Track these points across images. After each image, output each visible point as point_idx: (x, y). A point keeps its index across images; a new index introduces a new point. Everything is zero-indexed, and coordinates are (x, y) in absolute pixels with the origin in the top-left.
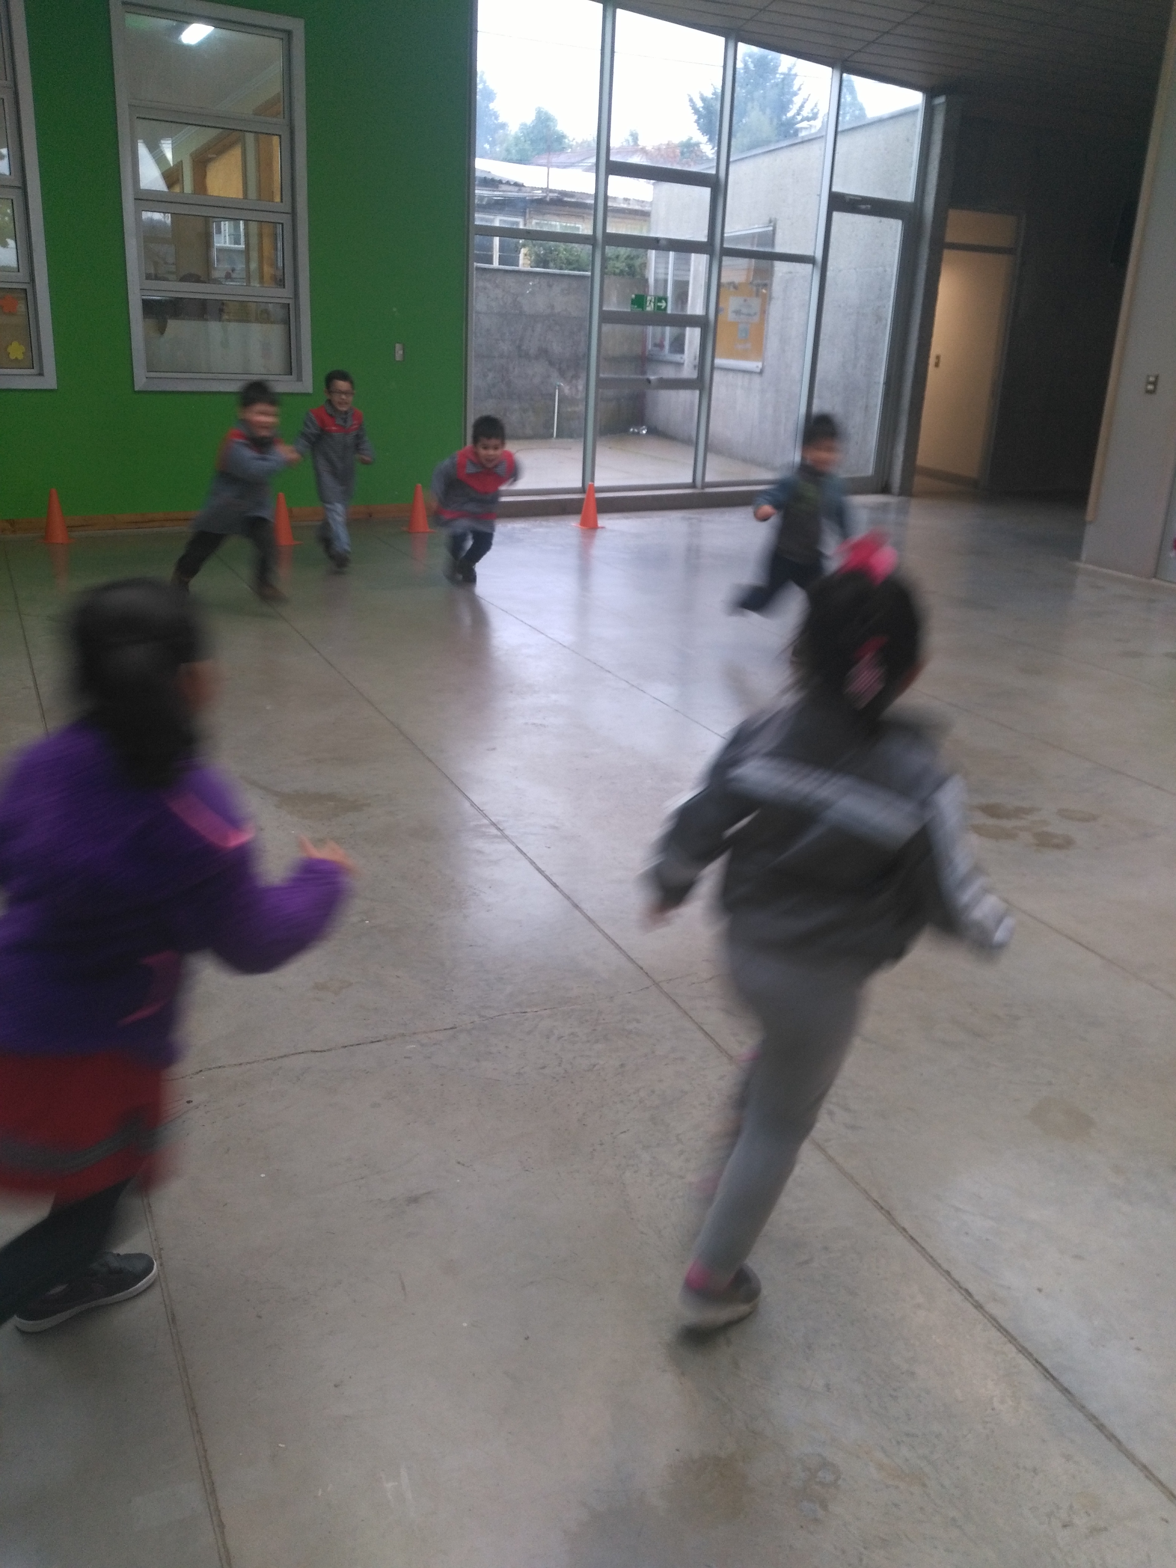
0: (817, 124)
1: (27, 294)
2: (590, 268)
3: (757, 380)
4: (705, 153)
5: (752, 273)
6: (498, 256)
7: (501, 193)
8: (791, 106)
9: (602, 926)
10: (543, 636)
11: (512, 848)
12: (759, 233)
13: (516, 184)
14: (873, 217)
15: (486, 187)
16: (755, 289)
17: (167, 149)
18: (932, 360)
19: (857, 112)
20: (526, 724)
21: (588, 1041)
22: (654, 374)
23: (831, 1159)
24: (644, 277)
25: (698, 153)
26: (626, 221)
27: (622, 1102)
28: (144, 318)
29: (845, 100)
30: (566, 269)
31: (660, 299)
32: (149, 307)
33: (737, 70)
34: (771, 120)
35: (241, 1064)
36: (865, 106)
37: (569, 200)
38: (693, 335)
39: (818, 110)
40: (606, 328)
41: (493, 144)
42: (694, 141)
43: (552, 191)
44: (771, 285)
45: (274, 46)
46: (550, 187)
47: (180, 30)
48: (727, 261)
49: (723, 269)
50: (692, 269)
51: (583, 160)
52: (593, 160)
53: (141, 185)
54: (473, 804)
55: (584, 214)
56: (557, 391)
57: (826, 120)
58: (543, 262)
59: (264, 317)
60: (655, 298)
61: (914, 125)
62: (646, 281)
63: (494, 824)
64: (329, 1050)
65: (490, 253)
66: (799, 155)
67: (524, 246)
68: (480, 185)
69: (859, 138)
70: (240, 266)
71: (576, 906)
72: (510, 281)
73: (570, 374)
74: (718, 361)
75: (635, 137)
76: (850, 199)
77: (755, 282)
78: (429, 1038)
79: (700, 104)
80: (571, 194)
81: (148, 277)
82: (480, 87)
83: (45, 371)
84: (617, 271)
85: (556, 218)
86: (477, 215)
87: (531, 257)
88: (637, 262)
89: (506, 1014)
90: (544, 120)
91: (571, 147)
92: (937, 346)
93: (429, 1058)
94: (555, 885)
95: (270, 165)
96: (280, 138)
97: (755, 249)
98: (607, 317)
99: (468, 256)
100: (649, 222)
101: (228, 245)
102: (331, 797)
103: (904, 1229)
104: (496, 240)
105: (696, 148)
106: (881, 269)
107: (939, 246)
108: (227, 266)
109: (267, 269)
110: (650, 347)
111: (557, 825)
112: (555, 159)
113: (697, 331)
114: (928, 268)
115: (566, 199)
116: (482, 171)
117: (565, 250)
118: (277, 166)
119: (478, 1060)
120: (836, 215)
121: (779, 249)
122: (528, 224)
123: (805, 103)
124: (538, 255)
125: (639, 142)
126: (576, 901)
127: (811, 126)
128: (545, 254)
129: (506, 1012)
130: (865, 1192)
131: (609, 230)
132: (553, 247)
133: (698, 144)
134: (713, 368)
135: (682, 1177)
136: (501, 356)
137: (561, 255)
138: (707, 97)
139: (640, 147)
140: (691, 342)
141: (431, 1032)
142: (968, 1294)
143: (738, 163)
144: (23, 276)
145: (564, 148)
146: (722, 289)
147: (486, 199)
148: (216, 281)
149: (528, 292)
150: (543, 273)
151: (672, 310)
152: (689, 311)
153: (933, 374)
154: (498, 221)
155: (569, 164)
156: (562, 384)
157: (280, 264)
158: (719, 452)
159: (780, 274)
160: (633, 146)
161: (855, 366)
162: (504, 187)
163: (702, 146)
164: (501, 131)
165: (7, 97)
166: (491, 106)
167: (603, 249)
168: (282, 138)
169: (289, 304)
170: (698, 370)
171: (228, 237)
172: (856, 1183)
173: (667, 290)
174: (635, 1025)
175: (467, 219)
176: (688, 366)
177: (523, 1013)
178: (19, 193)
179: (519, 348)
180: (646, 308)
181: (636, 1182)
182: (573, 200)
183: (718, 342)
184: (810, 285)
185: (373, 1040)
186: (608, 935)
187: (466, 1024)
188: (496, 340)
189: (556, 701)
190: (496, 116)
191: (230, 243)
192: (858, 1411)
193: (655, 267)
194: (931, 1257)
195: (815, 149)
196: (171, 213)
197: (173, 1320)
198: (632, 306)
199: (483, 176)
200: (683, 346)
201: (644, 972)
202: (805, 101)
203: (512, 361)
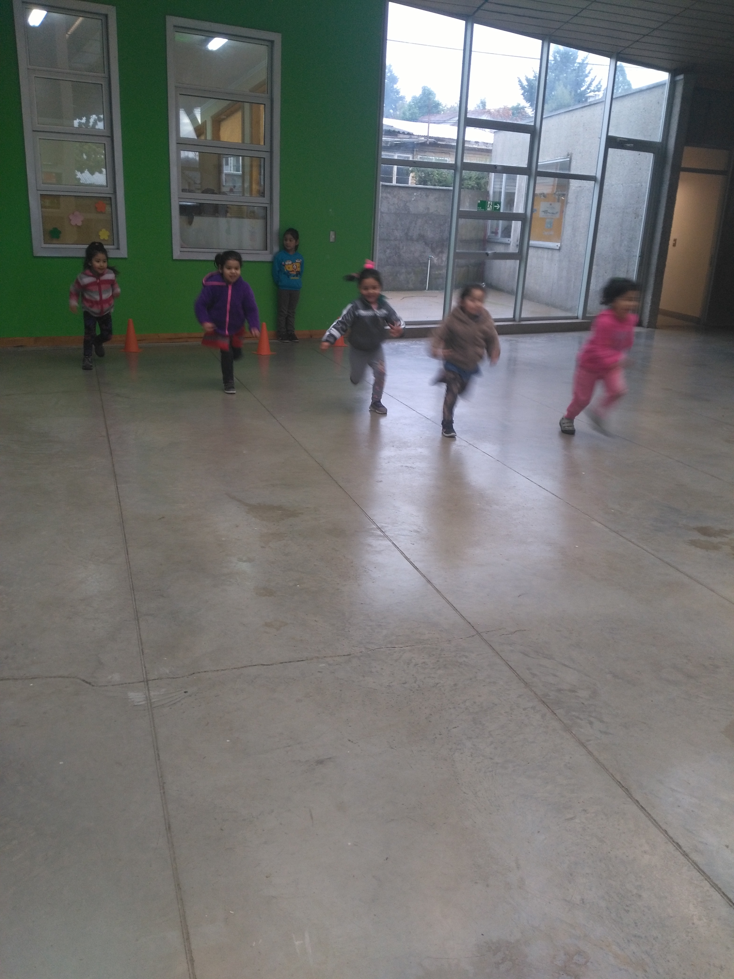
0: (601, 94)
1: (111, 200)
2: (453, 185)
3: (557, 254)
4: (528, 113)
5: (556, 187)
6: (396, 178)
7: (399, 139)
8: (583, 84)
10: (414, 411)
11: (390, 543)
12: (561, 162)
13: (409, 134)
14: (634, 152)
15: (390, 135)
16: (557, 197)
17: (198, 113)
18: (671, 242)
19: (626, 87)
20: (402, 466)
21: (434, 668)
22: (491, 250)
23: (590, 753)
24: (487, 190)
25: (523, 113)
26: (476, 156)
27: (454, 708)
28: (180, 216)
29: (619, 79)
30: (438, 185)
31: (496, 204)
32: (184, 210)
33: (550, 61)
34: (571, 92)
35: (218, 670)
36: (631, 82)
37: (441, 143)
38: (516, 226)
39: (601, 86)
40: (462, 221)
41: (395, 109)
42: (521, 106)
43: (431, 138)
44: (568, 195)
45: (263, 49)
46: (430, 135)
47: (207, 41)
48: (539, 179)
49: (537, 185)
50: (517, 185)
51: (451, 118)
52: (457, 118)
53: (181, 135)
54: (366, 515)
55: (450, 151)
56: (429, 261)
57: (606, 92)
58: (423, 181)
59: (252, 215)
60: (493, 203)
61: (663, 93)
62: (488, 193)
63: (379, 528)
64: (271, 665)
65: (391, 176)
66: (587, 113)
67: (412, 172)
68: (385, 135)
69: (627, 103)
70: (239, 184)
71: (429, 582)
72: (403, 193)
73: (438, 250)
74: (532, 242)
75: (483, 104)
76: (620, 140)
77: (557, 193)
78: (334, 660)
79: (525, 83)
80: (443, 140)
81: (184, 190)
82: (388, 74)
83: (121, 247)
84: (470, 187)
85: (432, 154)
86: (383, 153)
87: (416, 179)
88: (483, 181)
90: (427, 94)
91: (443, 110)
92: (674, 233)
93: (333, 673)
94: (416, 568)
95: (258, 122)
96: (265, 106)
97: (558, 172)
98: (462, 215)
99: (376, 179)
100: (491, 157)
101: (232, 172)
102: (280, 508)
103: (637, 801)
104: (395, 167)
105: (522, 110)
106: (639, 184)
107: (677, 169)
108: (231, 184)
109: (255, 187)
110: (489, 233)
111: (419, 530)
112: (433, 118)
113: (519, 223)
114: (670, 184)
115: (439, 143)
116: (388, 126)
117: (438, 174)
118: (262, 123)
119: (364, 676)
120: (611, 150)
121: (573, 172)
122: (415, 157)
123: (592, 82)
124: (420, 177)
125: (486, 107)
127: (596, 95)
128: (425, 177)
129: (382, 647)
130: (612, 775)
131: (465, 161)
132: (430, 172)
133: (523, 108)
134: (528, 246)
135: (491, 759)
136: (396, 239)
137: (435, 177)
138: (529, 78)
139: (487, 110)
140: (515, 231)
141: (335, 656)
142: (678, 846)
143: (548, 119)
144: (109, 190)
145: (439, 111)
146: (536, 198)
147: (389, 143)
148: (224, 193)
149: (413, 199)
150: (424, 188)
151: (504, 210)
152: (515, 211)
153: (672, 251)
154: (396, 156)
155: (442, 121)
156: (433, 257)
157: (262, 183)
158: (530, 299)
159: (574, 188)
160: (482, 109)
161: (621, 245)
162: (401, 136)
163: (526, 109)
164: (401, 102)
165: (104, 83)
166: (395, 86)
167: (461, 173)
168: (266, 106)
169: (267, 207)
170: (519, 248)
171: (232, 167)
172: (607, 769)
173: (501, 197)
174: (465, 659)
175: (377, 154)
176: (513, 245)
177: (393, 648)
178: (109, 139)
179: (407, 234)
180: (487, 209)
181: (462, 760)
182: (443, 143)
183: (532, 232)
184: (593, 194)
185: (299, 660)
186: (449, 601)
187: (357, 653)
188: (393, 229)
189: (421, 453)
190: (398, 92)
191: (234, 171)
192: (602, 918)
193: (494, 183)
194: (655, 820)
195: (598, 110)
196: (199, 152)
197: (169, 828)
198: (479, 208)
199: (389, 129)
200: (510, 232)
201: (471, 625)
202: (593, 80)
203: (402, 243)
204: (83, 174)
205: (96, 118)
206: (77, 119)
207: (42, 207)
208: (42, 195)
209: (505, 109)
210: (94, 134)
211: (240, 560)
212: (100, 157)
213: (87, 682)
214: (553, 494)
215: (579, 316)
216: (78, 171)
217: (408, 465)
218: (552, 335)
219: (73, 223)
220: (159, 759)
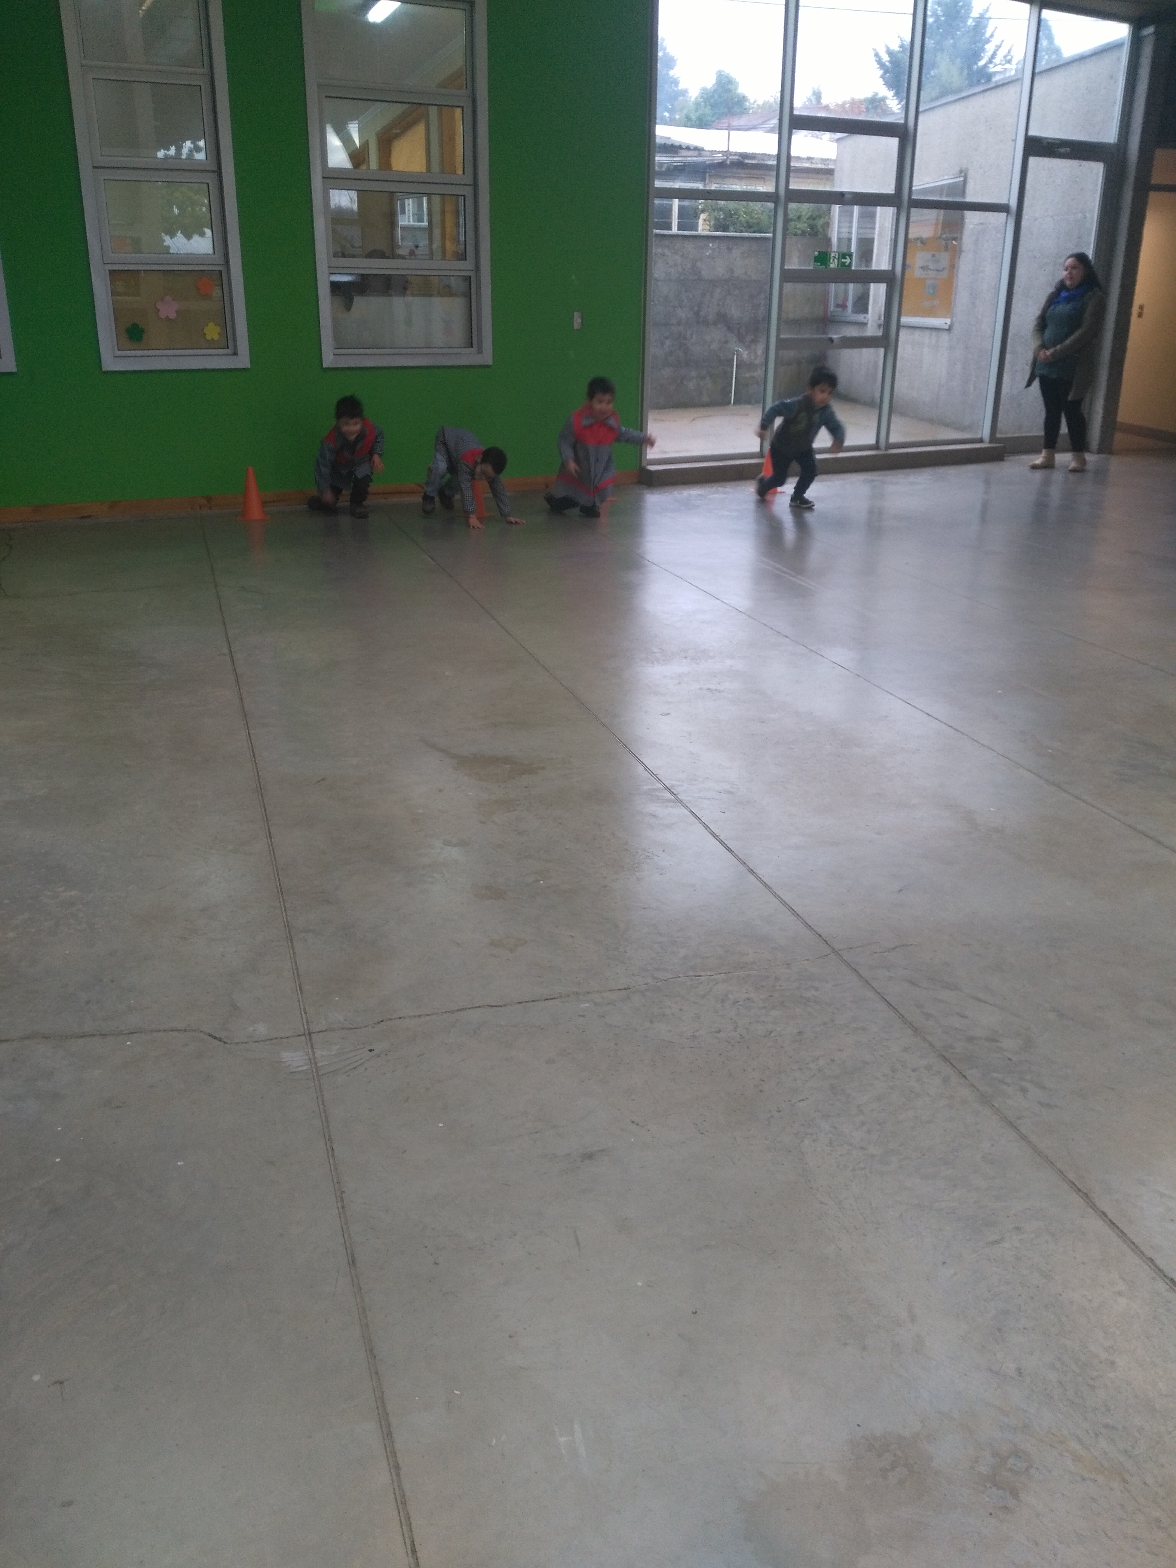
0: (1013, 68)
1: (221, 276)
2: (772, 229)
3: (945, 336)
4: (891, 108)
5: (940, 227)
6: (678, 223)
7: (681, 159)
8: (982, 55)
9: (779, 893)
10: (718, 601)
11: (687, 812)
12: (949, 185)
13: (696, 149)
14: (1072, 161)
15: (667, 153)
16: (944, 243)
17: (354, 130)
18: (1135, 310)
20: (701, 689)
21: (764, 1008)
22: (837, 333)
23: (1024, 1137)
24: (827, 236)
25: (884, 108)
26: (809, 181)
27: (800, 1069)
28: (332, 295)
30: (747, 232)
31: (844, 256)
32: (336, 287)
33: (927, 24)
34: (962, 69)
35: (420, 1016)
37: (749, 162)
38: (878, 292)
39: (1012, 57)
40: (788, 287)
41: (673, 111)
42: (880, 95)
43: (731, 154)
44: (961, 238)
45: (458, 17)
46: (730, 150)
47: (365, 9)
48: (914, 214)
49: (911, 225)
50: (877, 225)
51: (766, 121)
52: (775, 121)
53: (329, 164)
54: (646, 768)
55: (767, 175)
56: (735, 356)
57: (1022, 64)
58: (721, 225)
59: (447, 291)
60: (839, 255)
61: (1119, 59)
62: (829, 241)
63: (668, 789)
64: (504, 1005)
65: (669, 221)
66: (992, 100)
67: (703, 211)
68: (659, 152)
69: (1058, 79)
70: (423, 242)
71: (752, 871)
72: (689, 246)
73: (749, 338)
74: (904, 320)
75: (818, 95)
76: (1049, 143)
77: (944, 236)
78: (603, 998)
79: (886, 58)
80: (753, 156)
81: (335, 255)
82: (660, 54)
83: (239, 350)
84: (799, 232)
85: (736, 181)
86: (656, 181)
87: (710, 222)
88: (820, 220)
89: (680, 977)
90: (725, 84)
91: (752, 109)
92: (1142, 294)
93: (603, 1017)
94: (730, 850)
95: (452, 139)
96: (463, 109)
97: (944, 199)
98: (788, 276)
99: (647, 225)
100: (833, 180)
101: (412, 223)
102: (506, 760)
103: (1104, 1214)
104: (676, 203)
105: (882, 103)
106: (1080, 215)
107: (1143, 188)
108: (410, 244)
109: (449, 245)
110: (832, 308)
111: (732, 790)
112: (735, 122)
113: (883, 287)
114: (1132, 213)
115: (747, 161)
116: (662, 137)
117: (745, 213)
118: (459, 140)
119: (652, 1022)
120: (1032, 160)
121: (970, 198)
122: (707, 187)
123: (997, 50)
124: (717, 219)
125: (822, 101)
126: (751, 867)
127: (1005, 70)
128: (724, 219)
129: (679, 975)
130: (1061, 1173)
131: (792, 187)
132: (733, 210)
133: (884, 99)
134: (899, 326)
135: (863, 1148)
136: (679, 323)
137: (741, 218)
138: (893, 50)
139: (823, 105)
140: (875, 300)
141: (605, 991)
143: (927, 114)
144: (218, 260)
145: (744, 110)
146: (909, 244)
147: (665, 166)
148: (403, 257)
149: (707, 256)
150: (724, 237)
151: (856, 266)
152: (874, 267)
153: (1135, 324)
154: (677, 184)
155: (751, 127)
156: (741, 350)
157: (462, 239)
158: (903, 414)
159: (972, 226)
160: (816, 101)
162: (684, 153)
163: (888, 102)
164: (682, 98)
165: (204, 84)
166: (671, 73)
167: (786, 209)
168: (465, 110)
169: (470, 277)
170: (883, 330)
171: (411, 216)
172: (1052, 1163)
173: (851, 247)
174: (814, 992)
175: (646, 182)
176: (872, 326)
177: (697, 976)
178: (215, 176)
179: (697, 314)
180: (829, 265)
181: (815, 1151)
182: (754, 162)
183: (904, 299)
184: (1003, 235)
185: (548, 998)
186: (785, 902)
187: (640, 985)
188: (674, 307)
189: (731, 667)
190: (676, 82)
191: (414, 221)
192: (1052, 1398)
193: (838, 224)
194: (1133, 1243)
195: (1011, 93)
196: (358, 190)
197: (353, 1262)
198: (816, 264)
199: (663, 143)
200: (867, 304)
201: (823, 939)
202: (998, 47)
203: (690, 328)
204: (175, 239)
205: (192, 146)
206: (162, 150)
207: (114, 293)
208: (111, 272)
209: (853, 103)
210: (190, 168)
211: (447, 843)
212: (201, 210)
213: (215, 1038)
214: (951, 727)
215: (984, 438)
216: (166, 234)
217: (711, 686)
218: (941, 470)
219: (162, 315)
220: (333, 1155)
